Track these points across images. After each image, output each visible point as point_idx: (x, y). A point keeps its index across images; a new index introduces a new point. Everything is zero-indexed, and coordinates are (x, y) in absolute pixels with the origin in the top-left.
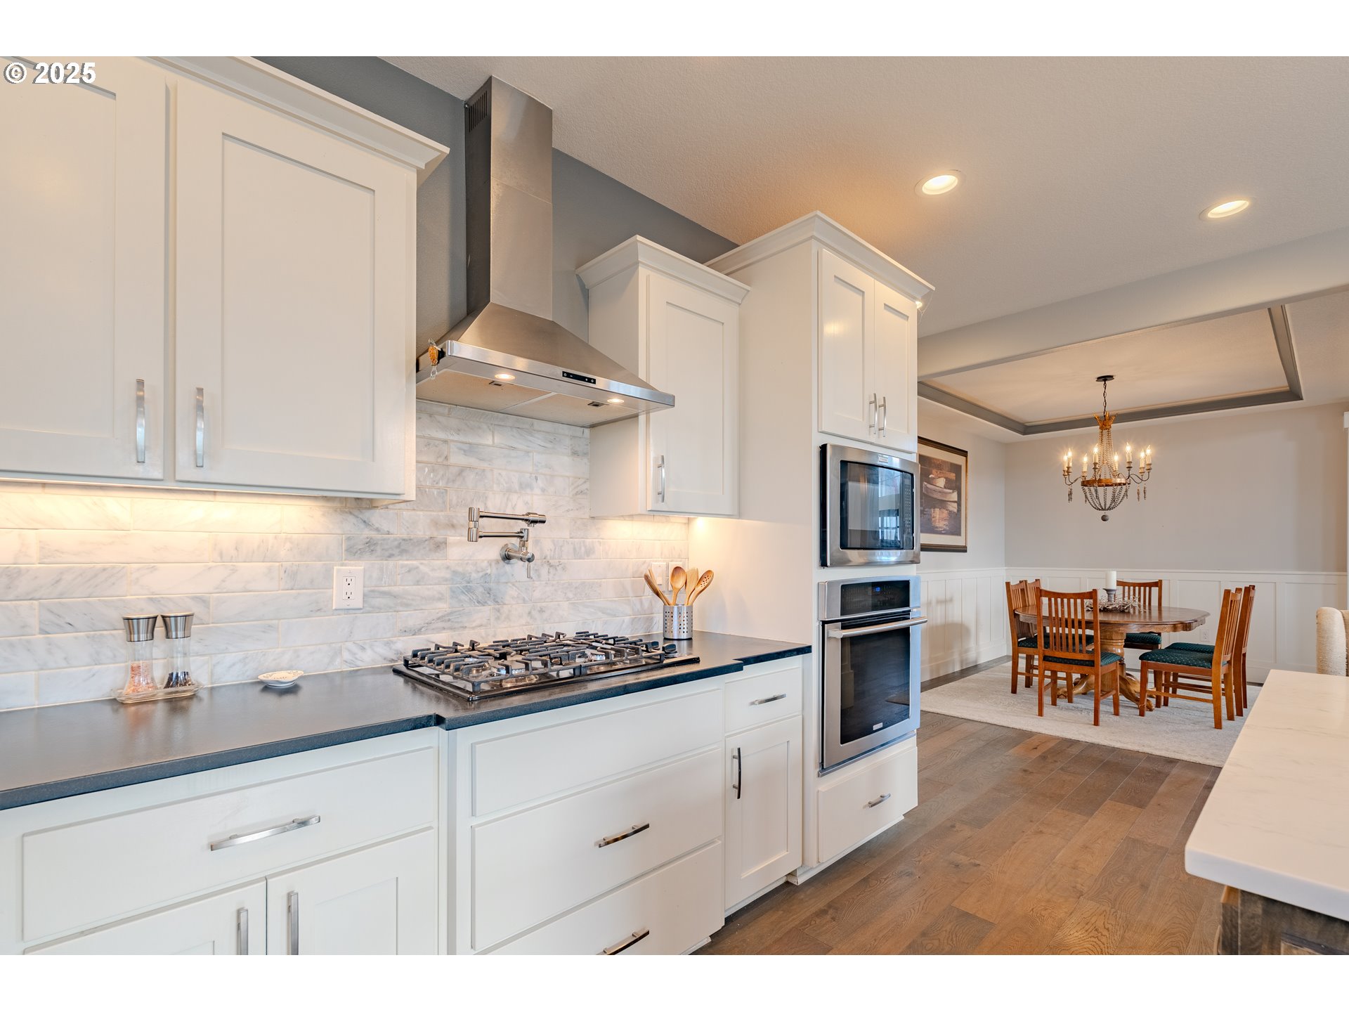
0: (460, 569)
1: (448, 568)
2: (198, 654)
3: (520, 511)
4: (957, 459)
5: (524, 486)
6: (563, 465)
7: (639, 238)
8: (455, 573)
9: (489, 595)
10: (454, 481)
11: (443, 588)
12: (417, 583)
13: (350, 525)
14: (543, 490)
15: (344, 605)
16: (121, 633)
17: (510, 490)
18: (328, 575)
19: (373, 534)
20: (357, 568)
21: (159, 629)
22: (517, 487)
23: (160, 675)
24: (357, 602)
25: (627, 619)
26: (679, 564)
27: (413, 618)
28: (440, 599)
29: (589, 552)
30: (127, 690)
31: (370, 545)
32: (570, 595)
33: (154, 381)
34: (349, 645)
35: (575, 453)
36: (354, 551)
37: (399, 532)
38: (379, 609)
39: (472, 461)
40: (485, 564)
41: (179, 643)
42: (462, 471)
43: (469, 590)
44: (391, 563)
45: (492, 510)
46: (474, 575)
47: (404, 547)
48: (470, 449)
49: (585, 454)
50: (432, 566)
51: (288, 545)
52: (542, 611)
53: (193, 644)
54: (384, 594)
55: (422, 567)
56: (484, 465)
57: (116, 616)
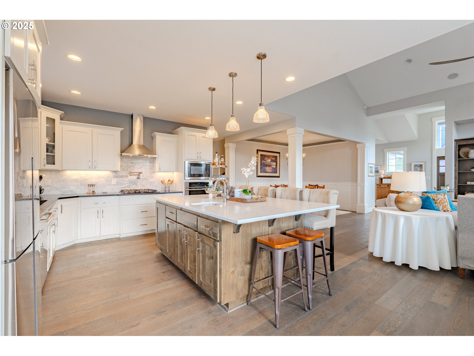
0: (130, 180)
1: (128, 179)
2: (96, 189)
3: (138, 172)
4: (277, 155)
5: (141, 168)
6: (147, 164)
7: (155, 133)
8: (129, 180)
9: (135, 183)
10: (129, 168)
11: (128, 182)
12: (124, 181)
13: (114, 174)
14: (144, 168)
15: (113, 184)
16: (88, 186)
17: (138, 168)
18: (111, 180)
19: (117, 175)
20: (115, 179)
21: (92, 186)
22: (140, 168)
23: (92, 191)
24: (115, 184)
25: (160, 188)
26: (170, 179)
27: (123, 186)
28: (127, 184)
29: (153, 177)
30: (88, 192)
31: (117, 176)
32: (149, 184)
33: (91, 160)
34: (114, 189)
35: (150, 162)
36: (115, 177)
37: (121, 175)
38: (118, 185)
39: (132, 165)
40: (134, 179)
41: (94, 187)
42: (131, 166)
43: (132, 183)
44: (120, 179)
45: (136, 172)
46: (132, 181)
47: (122, 177)
48: (132, 163)
49: (152, 162)
50: (126, 179)
51: (106, 176)
52: (144, 186)
53: (95, 188)
54: (119, 183)
55: (124, 179)
56: (134, 165)
57: (87, 184)
